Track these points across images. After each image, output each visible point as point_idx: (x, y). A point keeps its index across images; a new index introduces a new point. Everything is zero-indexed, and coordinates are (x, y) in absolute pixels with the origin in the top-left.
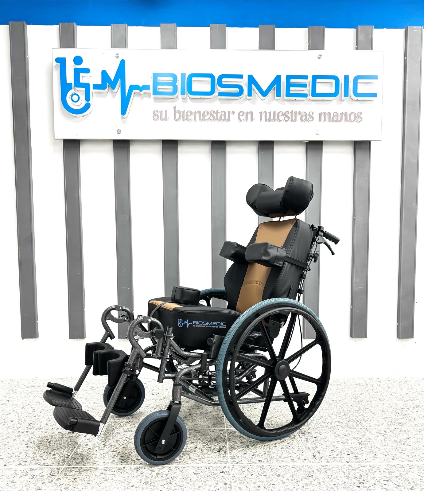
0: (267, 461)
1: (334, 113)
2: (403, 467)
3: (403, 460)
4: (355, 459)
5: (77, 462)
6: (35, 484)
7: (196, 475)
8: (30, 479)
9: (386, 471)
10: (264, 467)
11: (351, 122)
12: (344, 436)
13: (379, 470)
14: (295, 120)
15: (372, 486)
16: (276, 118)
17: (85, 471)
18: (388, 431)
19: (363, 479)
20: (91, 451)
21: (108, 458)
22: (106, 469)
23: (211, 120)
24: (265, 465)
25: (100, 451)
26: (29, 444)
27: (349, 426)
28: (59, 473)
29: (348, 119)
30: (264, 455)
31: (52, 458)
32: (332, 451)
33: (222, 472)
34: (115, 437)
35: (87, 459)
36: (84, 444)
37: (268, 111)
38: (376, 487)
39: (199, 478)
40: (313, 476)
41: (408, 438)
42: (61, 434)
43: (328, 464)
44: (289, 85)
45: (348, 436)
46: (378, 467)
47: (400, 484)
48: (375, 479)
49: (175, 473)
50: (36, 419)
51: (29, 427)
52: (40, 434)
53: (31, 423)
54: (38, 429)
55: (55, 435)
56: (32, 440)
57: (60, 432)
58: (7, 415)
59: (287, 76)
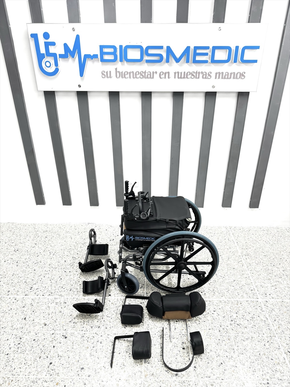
1: (226, 73)
5: (75, 294)
6: (58, 308)
8: (55, 305)
11: (238, 79)
14: (199, 78)
16: (185, 77)
23: (141, 78)
29: (235, 77)
37: (180, 72)
41: (234, 281)
44: (195, 54)
50: (52, 260)
51: (50, 267)
52: (56, 273)
53: (50, 264)
54: (54, 269)
55: (63, 274)
56: (53, 277)
57: (65, 272)
58: (37, 256)
59: (195, 47)
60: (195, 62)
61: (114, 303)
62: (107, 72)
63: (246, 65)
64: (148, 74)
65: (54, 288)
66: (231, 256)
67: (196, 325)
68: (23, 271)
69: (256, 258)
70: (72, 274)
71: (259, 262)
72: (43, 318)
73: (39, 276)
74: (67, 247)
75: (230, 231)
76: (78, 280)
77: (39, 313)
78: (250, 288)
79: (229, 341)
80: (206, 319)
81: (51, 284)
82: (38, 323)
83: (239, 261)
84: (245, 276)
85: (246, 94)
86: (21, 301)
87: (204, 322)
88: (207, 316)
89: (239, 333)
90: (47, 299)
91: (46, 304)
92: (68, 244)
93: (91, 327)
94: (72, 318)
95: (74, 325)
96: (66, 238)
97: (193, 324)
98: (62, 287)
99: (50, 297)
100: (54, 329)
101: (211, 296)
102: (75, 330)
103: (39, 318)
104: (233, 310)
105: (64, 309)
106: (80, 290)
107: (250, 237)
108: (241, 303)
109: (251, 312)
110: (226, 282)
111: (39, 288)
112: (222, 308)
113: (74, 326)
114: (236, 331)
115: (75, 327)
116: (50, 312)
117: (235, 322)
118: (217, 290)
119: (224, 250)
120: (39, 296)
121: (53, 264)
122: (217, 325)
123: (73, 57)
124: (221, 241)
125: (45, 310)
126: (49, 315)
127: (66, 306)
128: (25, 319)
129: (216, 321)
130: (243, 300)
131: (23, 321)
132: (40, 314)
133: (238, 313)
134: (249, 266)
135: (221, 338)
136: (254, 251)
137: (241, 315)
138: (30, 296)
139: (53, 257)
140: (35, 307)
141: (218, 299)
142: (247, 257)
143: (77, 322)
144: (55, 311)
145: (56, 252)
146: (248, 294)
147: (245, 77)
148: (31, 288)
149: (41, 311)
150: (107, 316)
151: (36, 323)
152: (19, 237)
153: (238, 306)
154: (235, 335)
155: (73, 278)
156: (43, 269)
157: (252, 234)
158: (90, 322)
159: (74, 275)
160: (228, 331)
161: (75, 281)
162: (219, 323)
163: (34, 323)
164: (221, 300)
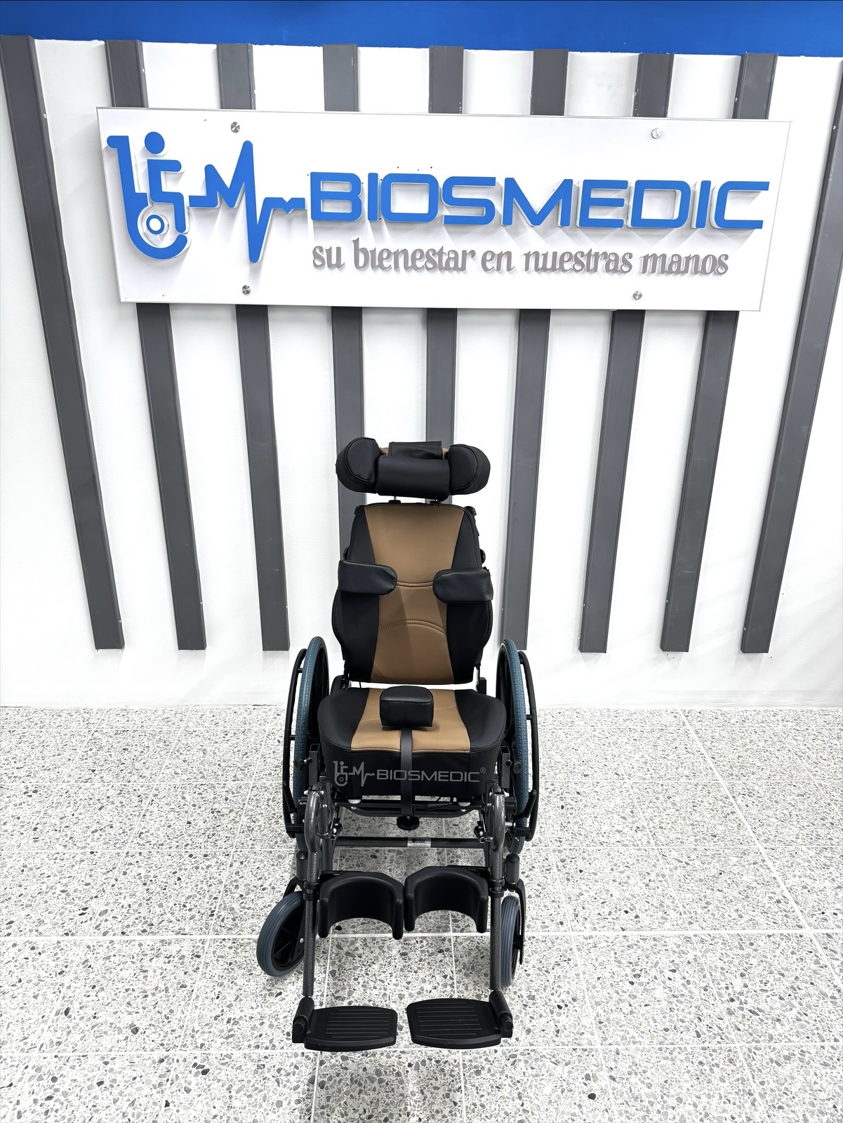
1: (673, 256)
2: (702, 941)
3: (704, 925)
4: (635, 923)
5: (227, 926)
6: (174, 975)
8: (165, 963)
9: (676, 950)
11: (706, 273)
12: (625, 868)
13: (665, 948)
14: (595, 270)
15: (651, 982)
16: (558, 266)
17: (242, 947)
18: (693, 856)
19: (639, 968)
23: (428, 269)
25: (257, 902)
26: (149, 885)
27: (636, 843)
28: (206, 951)
29: (700, 269)
31: (189, 917)
32: (603, 903)
33: (441, 951)
34: (277, 868)
35: (241, 918)
36: (231, 883)
37: (542, 252)
38: (655, 984)
39: (407, 964)
40: (570, 960)
41: (721, 874)
42: (194, 860)
43: (594, 933)
44: (588, 203)
45: (631, 867)
46: (666, 940)
47: (691, 979)
48: (657, 968)
49: (372, 952)
50: (148, 820)
51: (141, 843)
52: (161, 859)
53: (142, 833)
54: (155, 847)
55: (185, 862)
56: (152, 874)
57: (191, 856)
58: (100, 809)
59: (585, 182)
60: (587, 223)
61: (356, 952)
62: (329, 251)
63: (730, 236)
64: (449, 259)
65: (158, 910)
66: (700, 799)
67: (623, 1019)
68: (56, 855)
69: (776, 802)
70: (213, 862)
71: (788, 814)
72: (128, 1009)
73: (108, 872)
74: (193, 780)
75: (687, 723)
76: (235, 881)
77: (113, 993)
78: (772, 895)
79: (733, 1067)
80: (650, 996)
81: (146, 895)
82: (112, 1024)
83: (726, 813)
84: (750, 858)
85: (729, 318)
86: (53, 954)
87: (646, 1005)
88: (653, 987)
89: (760, 1039)
90: (137, 946)
91: (134, 960)
92: (194, 769)
93: (285, 1033)
94: (220, 1006)
95: (230, 1028)
96: (188, 753)
97: (612, 1014)
98: (182, 904)
99: (148, 939)
100: (165, 1042)
101: (656, 921)
102: (233, 1045)
103: (111, 1010)
104: (731, 965)
105: (194, 975)
106: (242, 913)
107: (748, 740)
108: (751, 944)
109: (787, 970)
110: (697, 878)
111: (109, 910)
112: (695, 960)
113: (230, 1033)
114: (750, 1031)
115: (232, 1036)
116: (149, 988)
117: (741, 1003)
118: (673, 902)
119: (676, 781)
120: (109, 937)
121: (151, 831)
122: (689, 1016)
123: (231, 203)
124: (666, 753)
125: (131, 982)
126: (146, 996)
127: (201, 967)
128: (67, 1012)
129: (681, 1002)
130: (755, 932)
131: (62, 1021)
132: (116, 994)
133: (747, 976)
134: (759, 829)
135: (706, 1058)
136: (767, 781)
137: (757, 980)
138: (82, 938)
139: (151, 812)
140: (100, 972)
141: (678, 933)
142: (749, 800)
143: (238, 1017)
144: (163, 982)
145: (159, 796)
146: (769, 915)
147: (726, 268)
148: (81, 911)
149: (120, 985)
150: (336, 995)
151: (104, 1026)
152: (40, 748)
153: (744, 953)
154: (747, 1045)
155: (218, 876)
156: (120, 848)
157: (753, 733)
158: (281, 1017)
159: (221, 867)
160: (723, 1033)
161: (225, 886)
162: (693, 1010)
163: (96, 1027)
164: (690, 933)
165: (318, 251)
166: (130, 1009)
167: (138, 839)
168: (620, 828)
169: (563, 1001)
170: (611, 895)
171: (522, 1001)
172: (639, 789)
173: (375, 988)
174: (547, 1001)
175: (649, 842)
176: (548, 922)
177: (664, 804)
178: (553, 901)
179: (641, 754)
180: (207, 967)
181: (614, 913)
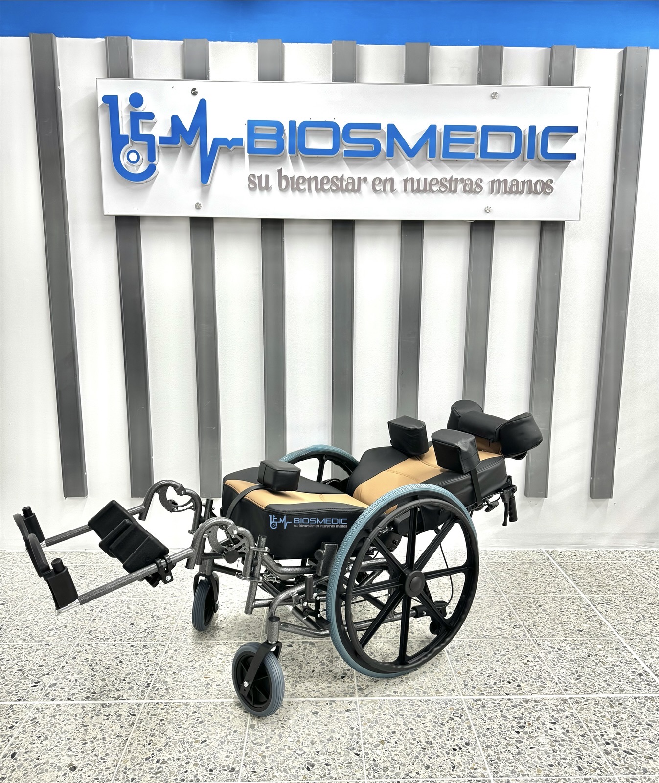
0: (405, 693)
1: (512, 180)
2: (577, 702)
3: (578, 691)
4: (516, 690)
5: (161, 694)
6: (112, 728)
7: (315, 714)
8: (104, 720)
9: (554, 708)
10: (401, 703)
11: (539, 194)
12: (506, 653)
13: (545, 707)
14: (456, 191)
15: (534, 731)
16: (428, 189)
17: (173, 708)
18: (564, 645)
19: (524, 721)
20: (177, 676)
21: (200, 688)
22: (200, 706)
23: (333, 191)
24: (401, 698)
25: (188, 677)
26: (95, 666)
27: (514, 636)
28: (141, 711)
29: (532, 190)
30: (402, 683)
31: (127, 688)
32: (488, 676)
33: (348, 710)
34: (206, 654)
35: (173, 689)
36: (166, 664)
37: (416, 178)
38: (539, 733)
39: (318, 720)
40: (462, 716)
41: (589, 656)
42: (135, 649)
43: (482, 697)
44: (448, 140)
45: (512, 652)
46: (545, 701)
47: (570, 729)
48: (539, 721)
49: (288, 711)
50: (97, 622)
51: (90, 637)
52: (107, 648)
53: (91, 631)
54: (102, 640)
55: (127, 650)
56: (97, 659)
57: (132, 646)
59: (446, 127)
62: (260, 178)
63: (553, 167)
64: (348, 183)
65: (101, 683)
66: (566, 607)
67: (511, 757)
68: (16, 646)
69: (631, 608)
70: (151, 650)
71: (641, 616)
72: (68, 753)
73: (60, 657)
74: (137, 596)
76: (169, 663)
77: (56, 742)
78: (635, 671)
80: (534, 741)
81: (91, 673)
82: (53, 764)
83: (589, 616)
84: (613, 646)
85: (558, 226)
86: (5, 714)
87: (531, 748)
88: (537, 735)
89: (636, 772)
90: (80, 708)
91: (77, 718)
92: (139, 589)
93: (208, 770)
94: (151, 750)
95: (158, 766)
97: (502, 755)
98: (122, 679)
99: (90, 703)
100: (100, 777)
102: (161, 779)
103: (53, 754)
104: (604, 719)
105: (129, 728)
106: (175, 685)
107: (602, 569)
108: (621, 704)
109: (654, 722)
110: (568, 659)
111: (58, 683)
112: (572, 715)
113: (159, 770)
114: (626, 766)
115: (160, 772)
116: (89, 739)
117: (616, 746)
118: (549, 676)
119: (545, 595)
120: (56, 702)
121: (99, 630)
122: (570, 755)
123: (189, 142)
124: (535, 578)
125: (73, 734)
126: (85, 744)
127: (136, 722)
128: (13, 756)
129: (562, 746)
130: (623, 695)
131: (7, 762)
132: (59, 742)
133: (619, 727)
134: (619, 626)
136: (621, 595)
137: (629, 729)
138: (32, 703)
139: (100, 617)
140: (46, 727)
141: (555, 697)
142: (608, 608)
143: (166, 758)
144: (102, 734)
145: (108, 607)
146: (633, 684)
147: (552, 189)
148: (34, 684)
149: (63, 736)
150: (255, 742)
151: (45, 765)
152: (11, 576)
153: (615, 710)
154: (625, 776)
155: (155, 660)
156: (71, 641)
157: (606, 565)
158: (205, 758)
159: (158, 654)
160: (602, 768)
161: (161, 666)
162: (573, 751)
163: (39, 766)
164: (567, 697)
165: (252, 178)
166: (70, 753)
167: (88, 635)
168: (500, 626)
169: (457, 745)
170: (496, 671)
171: (421, 745)
172: (515, 601)
173: (290, 736)
174: (443, 745)
175: (525, 635)
176: (441, 690)
177: (536, 611)
178: (445, 676)
179: (514, 578)
180: (141, 723)
181: (498, 683)
